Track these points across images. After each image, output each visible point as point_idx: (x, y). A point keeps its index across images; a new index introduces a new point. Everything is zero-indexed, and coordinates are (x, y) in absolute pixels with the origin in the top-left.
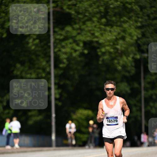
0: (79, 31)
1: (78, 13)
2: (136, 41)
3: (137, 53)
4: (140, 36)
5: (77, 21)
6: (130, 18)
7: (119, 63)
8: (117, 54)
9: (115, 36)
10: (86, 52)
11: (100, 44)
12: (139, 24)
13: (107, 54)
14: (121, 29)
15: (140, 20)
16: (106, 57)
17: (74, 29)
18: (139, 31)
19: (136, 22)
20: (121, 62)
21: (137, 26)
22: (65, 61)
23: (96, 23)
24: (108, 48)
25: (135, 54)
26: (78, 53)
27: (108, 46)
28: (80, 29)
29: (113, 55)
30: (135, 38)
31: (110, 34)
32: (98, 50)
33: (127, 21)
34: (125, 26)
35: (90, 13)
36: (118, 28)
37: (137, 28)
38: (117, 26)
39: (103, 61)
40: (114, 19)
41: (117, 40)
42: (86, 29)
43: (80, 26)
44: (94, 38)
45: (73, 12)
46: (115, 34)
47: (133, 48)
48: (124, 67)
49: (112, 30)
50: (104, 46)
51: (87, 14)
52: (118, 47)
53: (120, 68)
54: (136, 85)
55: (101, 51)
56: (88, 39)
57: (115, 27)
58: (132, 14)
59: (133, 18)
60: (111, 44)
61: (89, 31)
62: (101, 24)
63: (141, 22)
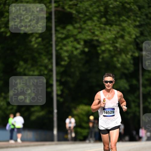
0: (80, 30)
1: (79, 12)
2: (135, 39)
3: (135, 51)
4: (138, 35)
5: (78, 20)
6: (128, 17)
7: (118, 61)
8: (116, 52)
9: (115, 35)
10: (86, 50)
11: (100, 42)
12: (137, 23)
13: (107, 51)
14: (121, 27)
15: (139, 19)
16: (106, 55)
17: (75, 28)
18: (137, 30)
19: (135, 21)
20: (120, 60)
21: (135, 25)
22: (66, 58)
23: (96, 23)
24: (107, 46)
25: (134, 52)
26: (78, 51)
27: (107, 44)
28: (81, 28)
29: (113, 53)
30: (134, 36)
31: (109, 33)
32: (98, 48)
33: (126, 21)
34: (124, 25)
35: (90, 13)
36: (118, 27)
37: (136, 26)
38: (116, 25)
39: (103, 58)
40: (113, 18)
41: (116, 38)
42: (87, 28)
43: (81, 25)
44: (94, 36)
45: (74, 12)
46: (115, 32)
47: (132, 46)
48: (123, 64)
49: (112, 29)
50: (104, 45)
51: (88, 14)
52: (118, 45)
53: (119, 65)
54: (134, 82)
55: (101, 49)
56: (89, 37)
57: (114, 26)
58: (130, 14)
59: (132, 17)
60: (111, 42)
61: (90, 30)
62: (101, 23)
63: (139, 21)
